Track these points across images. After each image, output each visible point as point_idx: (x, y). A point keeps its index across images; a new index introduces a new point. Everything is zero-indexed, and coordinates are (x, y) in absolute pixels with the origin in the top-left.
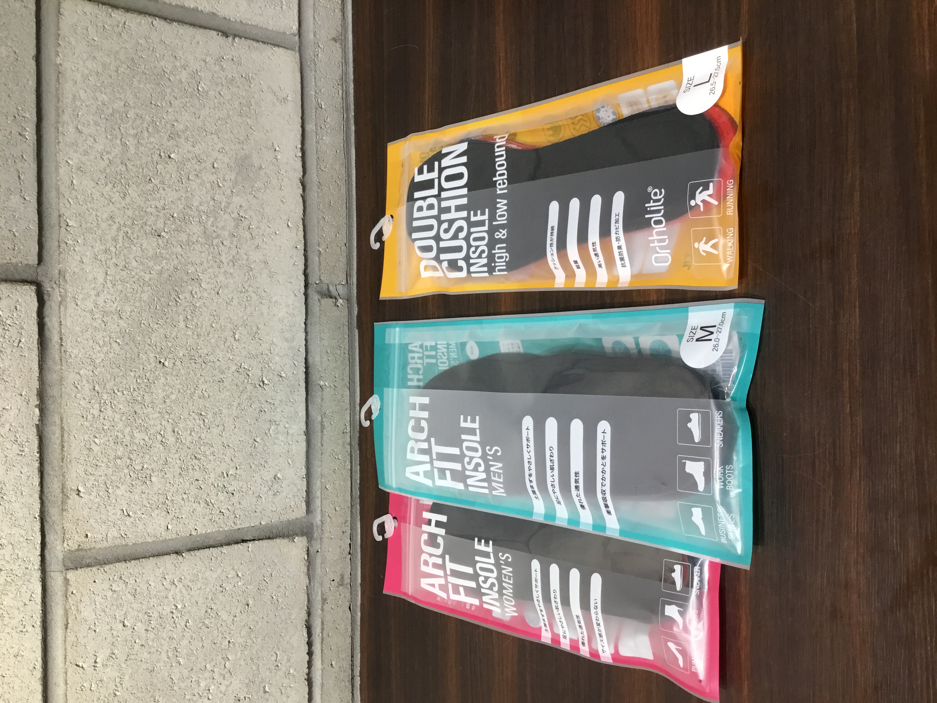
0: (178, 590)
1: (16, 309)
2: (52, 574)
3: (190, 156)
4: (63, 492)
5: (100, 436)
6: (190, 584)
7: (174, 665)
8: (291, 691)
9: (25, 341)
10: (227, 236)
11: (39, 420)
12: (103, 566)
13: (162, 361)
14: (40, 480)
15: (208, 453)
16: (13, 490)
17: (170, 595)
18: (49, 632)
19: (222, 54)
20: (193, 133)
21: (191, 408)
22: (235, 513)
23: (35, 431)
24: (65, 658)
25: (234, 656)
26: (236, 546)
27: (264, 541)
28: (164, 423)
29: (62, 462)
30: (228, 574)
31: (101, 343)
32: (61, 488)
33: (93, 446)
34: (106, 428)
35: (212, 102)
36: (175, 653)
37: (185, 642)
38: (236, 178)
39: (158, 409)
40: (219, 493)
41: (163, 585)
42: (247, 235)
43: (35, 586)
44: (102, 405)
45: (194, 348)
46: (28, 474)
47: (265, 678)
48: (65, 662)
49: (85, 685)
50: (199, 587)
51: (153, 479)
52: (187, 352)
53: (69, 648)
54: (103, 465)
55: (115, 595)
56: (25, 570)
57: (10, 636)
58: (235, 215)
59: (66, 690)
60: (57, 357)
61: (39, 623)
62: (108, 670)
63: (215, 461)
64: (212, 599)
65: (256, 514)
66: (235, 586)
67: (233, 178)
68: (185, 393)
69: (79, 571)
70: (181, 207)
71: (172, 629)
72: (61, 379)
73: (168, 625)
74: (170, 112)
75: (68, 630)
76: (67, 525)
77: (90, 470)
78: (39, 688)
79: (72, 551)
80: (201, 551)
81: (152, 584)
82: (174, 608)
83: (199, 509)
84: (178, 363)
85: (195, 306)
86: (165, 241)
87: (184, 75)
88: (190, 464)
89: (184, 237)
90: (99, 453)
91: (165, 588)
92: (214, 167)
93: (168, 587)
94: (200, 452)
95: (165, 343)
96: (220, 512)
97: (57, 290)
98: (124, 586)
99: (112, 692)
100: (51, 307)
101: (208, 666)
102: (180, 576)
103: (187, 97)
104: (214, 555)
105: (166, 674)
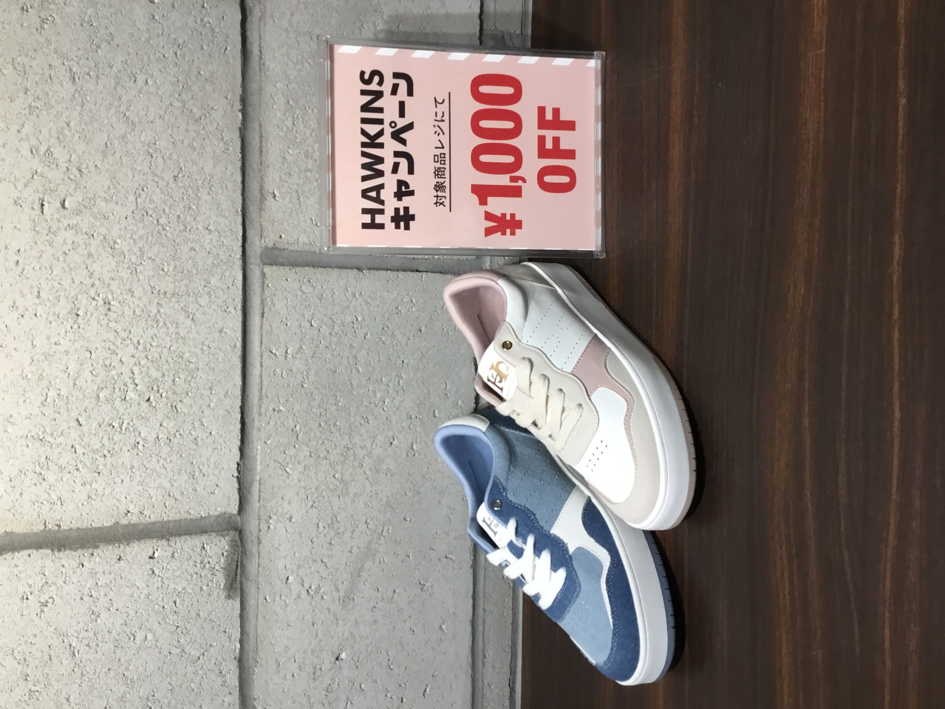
1: (223, 19)
2: (251, 266)
4: (261, 193)
5: (293, 147)
6: (369, 301)
9: (231, 49)
11: (241, 124)
12: (295, 267)
14: (242, 178)
16: (220, 183)
18: (248, 318)
23: (238, 133)
24: (261, 343)
29: (261, 165)
31: (295, 60)
32: (259, 189)
33: (287, 155)
34: (298, 141)
36: (355, 360)
43: (237, 274)
44: (295, 119)
46: (232, 171)
48: (261, 346)
49: (277, 370)
50: (377, 304)
53: (264, 334)
54: (295, 175)
55: (304, 296)
56: (229, 257)
57: (215, 313)
59: (261, 372)
60: (257, 69)
61: (239, 307)
62: (297, 362)
69: (274, 268)
72: (261, 90)
75: (264, 319)
76: (264, 223)
77: (284, 177)
78: (239, 365)
79: (268, 248)
81: (336, 293)
90: (292, 164)
91: (347, 299)
93: (350, 298)
97: (257, 6)
98: (311, 289)
99: (300, 383)
100: (252, 21)
104: (391, 278)
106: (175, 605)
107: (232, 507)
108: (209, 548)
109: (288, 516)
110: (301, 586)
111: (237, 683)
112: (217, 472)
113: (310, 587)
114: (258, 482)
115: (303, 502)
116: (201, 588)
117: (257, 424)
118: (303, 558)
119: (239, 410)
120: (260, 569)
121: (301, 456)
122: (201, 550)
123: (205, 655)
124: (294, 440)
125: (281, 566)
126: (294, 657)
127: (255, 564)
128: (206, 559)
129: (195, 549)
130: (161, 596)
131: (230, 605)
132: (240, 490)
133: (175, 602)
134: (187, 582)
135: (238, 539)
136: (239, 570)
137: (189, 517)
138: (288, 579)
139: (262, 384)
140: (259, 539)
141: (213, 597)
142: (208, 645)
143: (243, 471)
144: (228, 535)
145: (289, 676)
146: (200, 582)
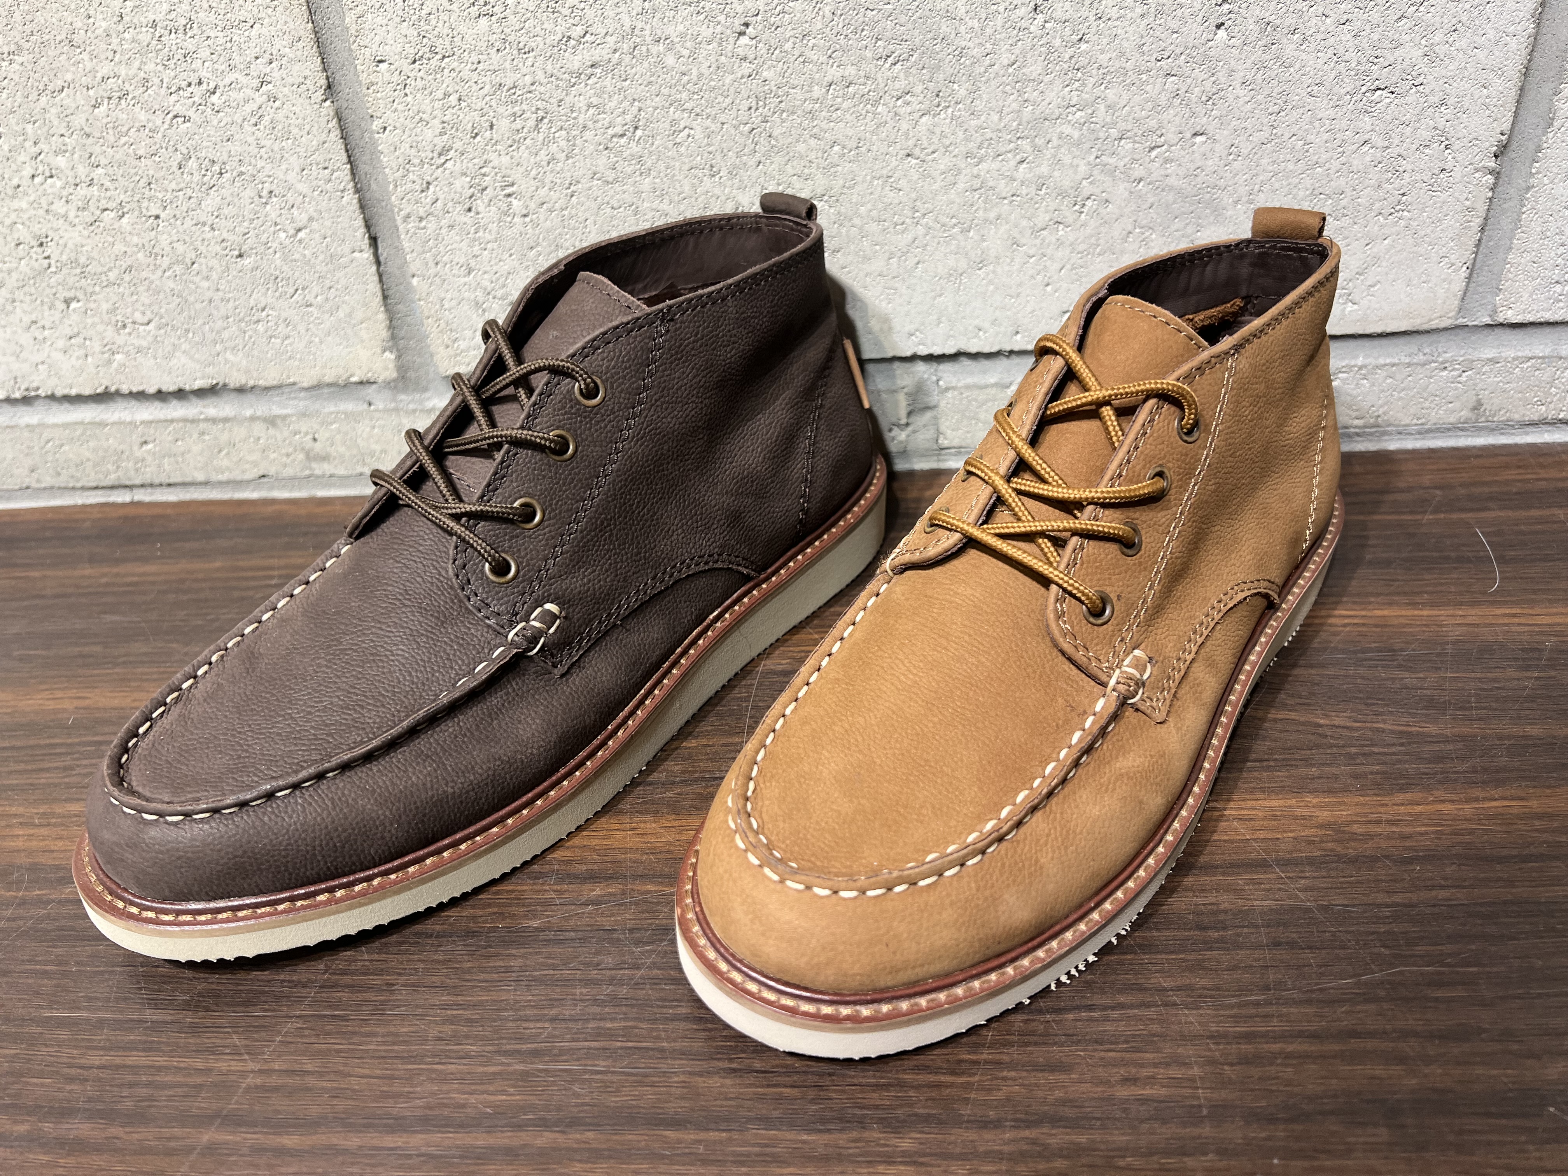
0: (249, 92)
3: (1222, 76)
7: (91, 92)
8: (78, 358)
10: (1037, 171)
13: (750, 30)
15: (553, 148)
17: (236, 75)
19: (1457, 146)
20: (1275, 82)
21: (649, 102)
22: (430, 218)
25: (129, 228)
26: (359, 222)
27: (379, 286)
28: (610, 40)
30: (298, 208)
35: (1345, 124)
37: (143, 117)
38: (1172, 188)
39: (640, 25)
40: (468, 179)
41: (257, 58)
42: (1043, 218)
45: (783, 105)
47: (95, 301)
51: (483, 21)
52: (774, 89)
58: (1087, 188)
63: (538, 165)
64: (241, 174)
65: (431, 264)
66: (276, 224)
67: (1172, 181)
68: (681, 88)
70: (1103, 59)
71: (165, 85)
73: (173, 74)
74: (1323, 22)
80: (340, 146)
82: (212, 86)
83: (429, 134)
84: (746, 68)
85: (877, 102)
86: (1024, 24)
87: (1412, 53)
88: (524, 107)
89: (1034, 69)
92: (1195, 134)
94: (553, 130)
95: (788, 34)
96: (428, 183)
101: (100, 170)
102: (280, 96)
103: (1359, 63)
105: (69, 77)
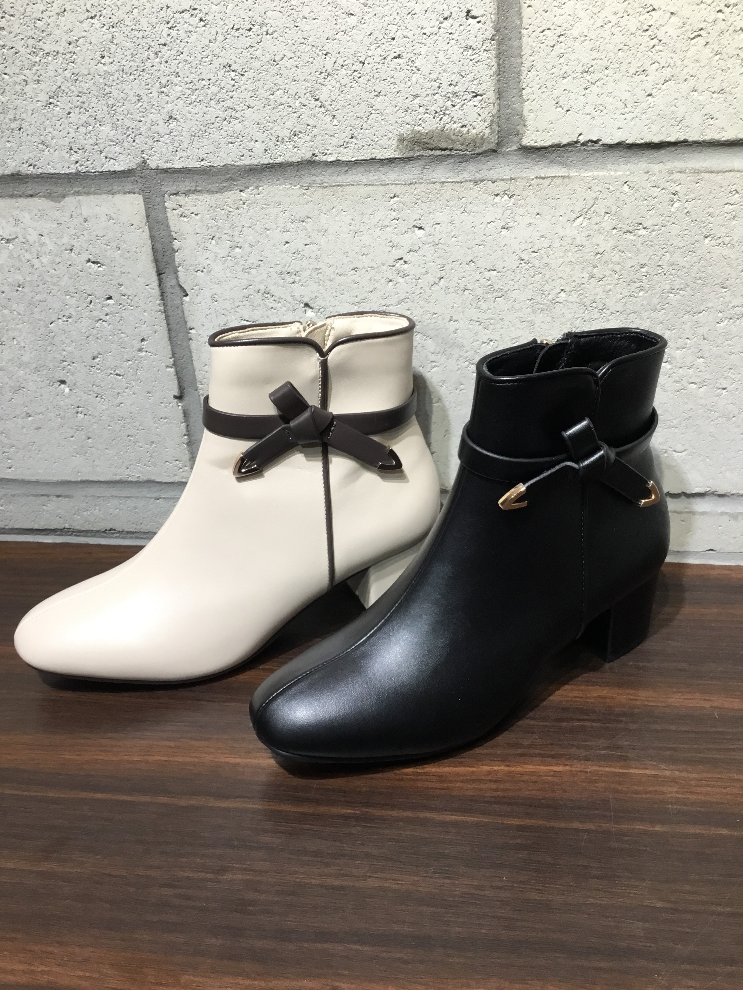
106: (395, 58)
107: (533, 137)
108: (475, 104)
109: (510, 225)
110: (409, 249)
111: (280, 160)
112: (588, 109)
113: (405, 262)
114: (566, 174)
115: (530, 246)
116: (417, 96)
117: (656, 168)
118: (448, 249)
119: (682, 139)
120: (438, 186)
121: (599, 239)
122: (474, 92)
123: (321, 109)
124: (624, 226)
125: (439, 217)
126: (311, 243)
127: (445, 177)
128: (459, 101)
129: (475, 82)
130: (410, 34)
131: (390, 142)
132: (557, 147)
133: (399, 56)
134: (427, 74)
135: (484, 148)
136: (439, 153)
137: (524, 70)
138: (420, 228)
139: (718, 172)
140: (482, 181)
141: (403, 115)
142: (334, 113)
143: (585, 150)
144: (492, 133)
145: (287, 237)
146: (426, 93)
